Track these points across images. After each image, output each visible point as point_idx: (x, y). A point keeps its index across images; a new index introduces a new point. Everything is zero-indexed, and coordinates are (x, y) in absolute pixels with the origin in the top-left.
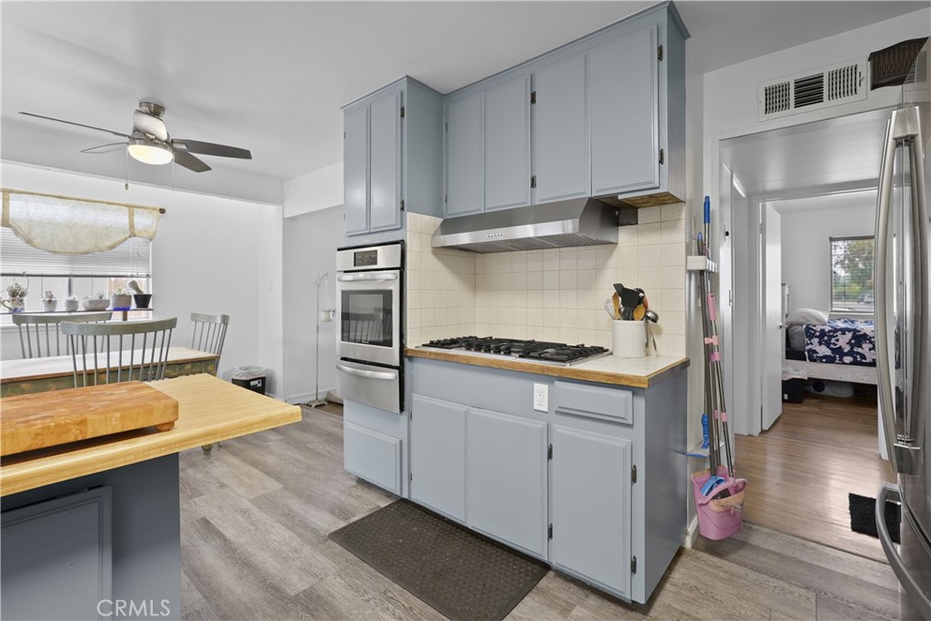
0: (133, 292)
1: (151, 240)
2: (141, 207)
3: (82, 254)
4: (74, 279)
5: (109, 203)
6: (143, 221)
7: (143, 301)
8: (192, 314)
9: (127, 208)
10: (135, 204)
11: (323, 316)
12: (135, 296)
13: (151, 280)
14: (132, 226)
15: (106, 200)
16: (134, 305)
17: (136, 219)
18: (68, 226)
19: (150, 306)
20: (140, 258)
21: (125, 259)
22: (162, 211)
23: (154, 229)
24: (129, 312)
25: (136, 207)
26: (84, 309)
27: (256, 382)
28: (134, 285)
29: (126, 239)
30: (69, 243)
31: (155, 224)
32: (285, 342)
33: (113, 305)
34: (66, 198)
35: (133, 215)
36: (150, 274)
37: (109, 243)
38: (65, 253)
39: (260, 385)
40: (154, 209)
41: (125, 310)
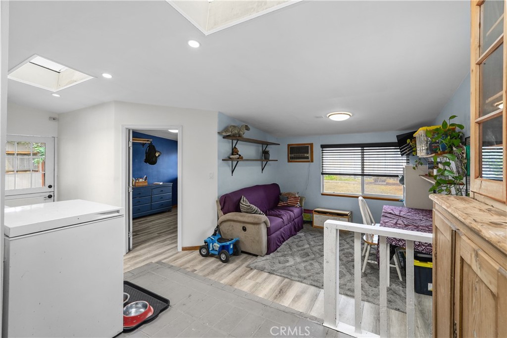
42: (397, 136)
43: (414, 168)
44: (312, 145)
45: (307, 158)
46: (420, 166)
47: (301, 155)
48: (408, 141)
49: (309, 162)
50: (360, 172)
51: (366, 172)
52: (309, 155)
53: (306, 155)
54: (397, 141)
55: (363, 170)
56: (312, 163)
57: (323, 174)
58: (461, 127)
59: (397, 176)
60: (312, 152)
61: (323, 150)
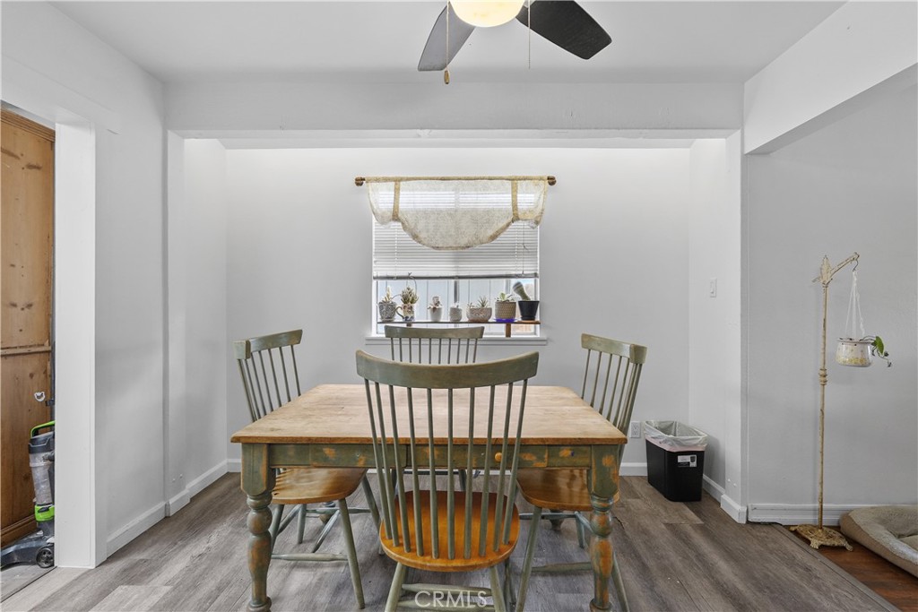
0: (518, 298)
1: (537, 223)
2: (525, 179)
3: (463, 248)
4: (461, 281)
5: (490, 179)
6: (529, 198)
7: (530, 310)
8: (584, 336)
9: (510, 182)
10: (519, 174)
11: (844, 353)
12: (520, 303)
13: (538, 280)
14: (515, 206)
15: (487, 176)
16: (518, 317)
17: (520, 197)
18: (450, 215)
19: (538, 318)
20: (525, 251)
21: (511, 253)
22: (552, 181)
23: (540, 207)
24: (512, 325)
25: (520, 179)
26: (467, 320)
27: (687, 459)
28: (519, 288)
29: (508, 225)
30: (451, 236)
31: (541, 200)
32: (746, 396)
33: (496, 315)
34: (449, 179)
35: (516, 191)
36: (538, 272)
37: (491, 232)
38: (447, 248)
39: (694, 464)
40: (541, 179)
41: (509, 322)
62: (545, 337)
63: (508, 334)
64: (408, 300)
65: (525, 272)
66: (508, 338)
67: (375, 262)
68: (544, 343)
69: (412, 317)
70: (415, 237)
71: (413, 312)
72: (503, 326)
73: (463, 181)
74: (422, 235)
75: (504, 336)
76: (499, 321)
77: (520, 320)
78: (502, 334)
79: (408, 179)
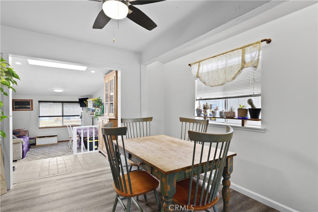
0: (249, 107)
1: (255, 67)
2: (249, 46)
5: (232, 51)
7: (255, 113)
9: (241, 49)
10: (246, 45)
12: (250, 109)
14: (243, 61)
15: (231, 50)
16: (249, 116)
17: (247, 55)
19: (260, 117)
21: (248, 84)
23: (257, 58)
24: (245, 121)
28: (250, 102)
29: (239, 71)
31: (257, 54)
33: (238, 115)
35: (244, 53)
36: (261, 93)
37: (232, 76)
40: (258, 43)
41: (243, 119)
42: (79, 99)
43: (87, 112)
44: (32, 100)
45: (29, 108)
46: (88, 111)
47: (24, 106)
48: (85, 102)
49: (30, 110)
50: (61, 115)
51: (64, 115)
52: (30, 106)
53: (28, 106)
54: (78, 101)
55: (63, 114)
56: (32, 111)
57: (39, 117)
58: (101, 100)
59: (79, 116)
60: (32, 105)
61: (39, 104)
62: (263, 128)
63: (243, 125)
64: (205, 108)
65: (254, 94)
66: (243, 127)
67: (197, 94)
68: (264, 131)
69: (207, 115)
70: (204, 83)
71: (207, 113)
72: (240, 121)
73: (221, 55)
74: (207, 82)
75: (241, 126)
76: (239, 119)
77: (250, 118)
78: (240, 124)
79: (202, 61)
